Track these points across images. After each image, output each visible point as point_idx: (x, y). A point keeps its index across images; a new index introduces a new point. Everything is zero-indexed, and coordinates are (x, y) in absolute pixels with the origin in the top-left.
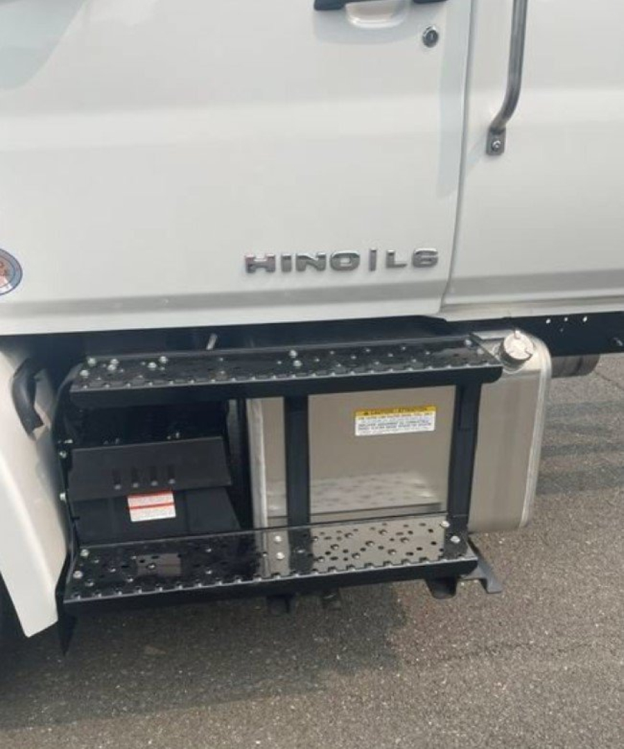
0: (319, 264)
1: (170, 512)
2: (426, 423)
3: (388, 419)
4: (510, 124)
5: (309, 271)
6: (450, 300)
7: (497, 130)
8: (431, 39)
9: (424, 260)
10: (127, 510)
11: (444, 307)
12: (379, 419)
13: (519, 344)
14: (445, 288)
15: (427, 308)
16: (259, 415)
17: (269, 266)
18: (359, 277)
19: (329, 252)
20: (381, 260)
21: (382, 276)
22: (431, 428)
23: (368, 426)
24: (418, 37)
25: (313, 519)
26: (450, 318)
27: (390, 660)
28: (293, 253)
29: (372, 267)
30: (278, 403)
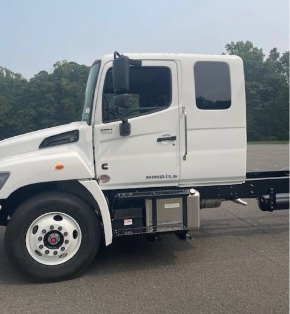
0: (158, 177)
1: (131, 223)
2: (178, 206)
3: (171, 205)
4: (187, 156)
5: (156, 178)
6: (180, 183)
7: (185, 157)
8: (174, 145)
9: (175, 176)
10: (123, 222)
11: (179, 185)
12: (169, 205)
13: (192, 191)
14: (179, 181)
15: (176, 185)
16: (148, 204)
17: (150, 177)
18: (164, 179)
19: (159, 175)
20: (168, 176)
21: (168, 179)
22: (179, 207)
23: (167, 206)
24: (172, 145)
25: (158, 224)
26: (181, 187)
27: (175, 264)
28: (154, 175)
29: (166, 177)
30: (151, 201)
